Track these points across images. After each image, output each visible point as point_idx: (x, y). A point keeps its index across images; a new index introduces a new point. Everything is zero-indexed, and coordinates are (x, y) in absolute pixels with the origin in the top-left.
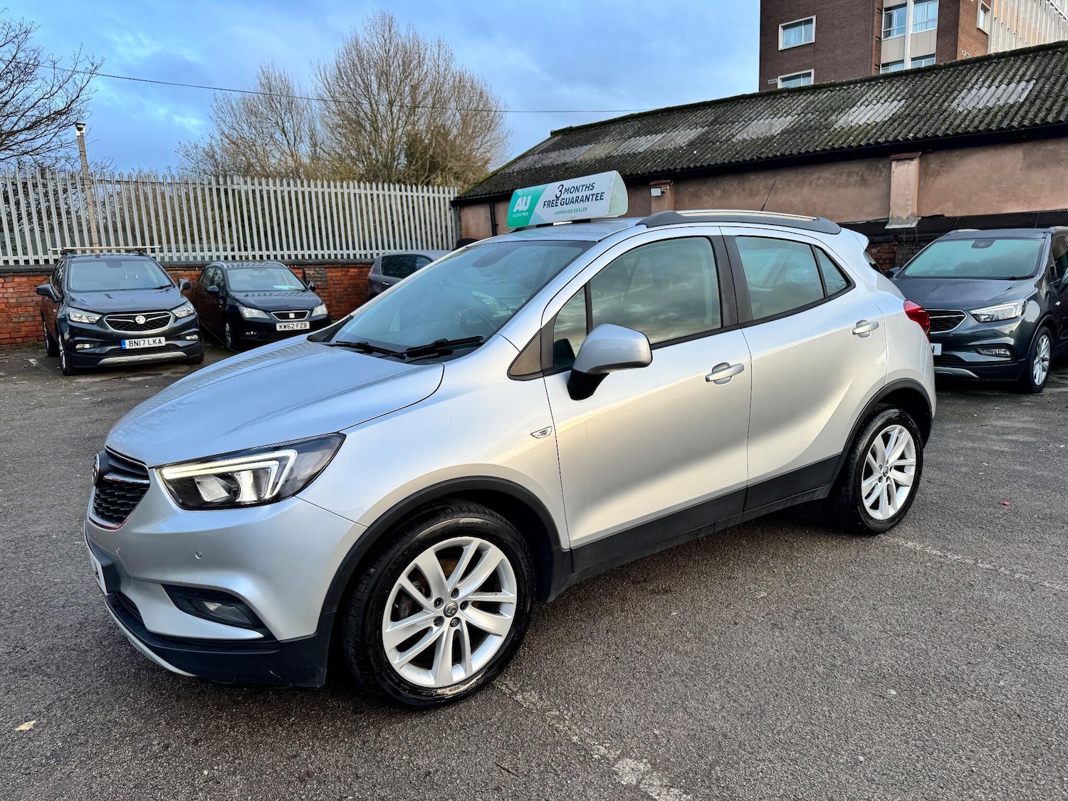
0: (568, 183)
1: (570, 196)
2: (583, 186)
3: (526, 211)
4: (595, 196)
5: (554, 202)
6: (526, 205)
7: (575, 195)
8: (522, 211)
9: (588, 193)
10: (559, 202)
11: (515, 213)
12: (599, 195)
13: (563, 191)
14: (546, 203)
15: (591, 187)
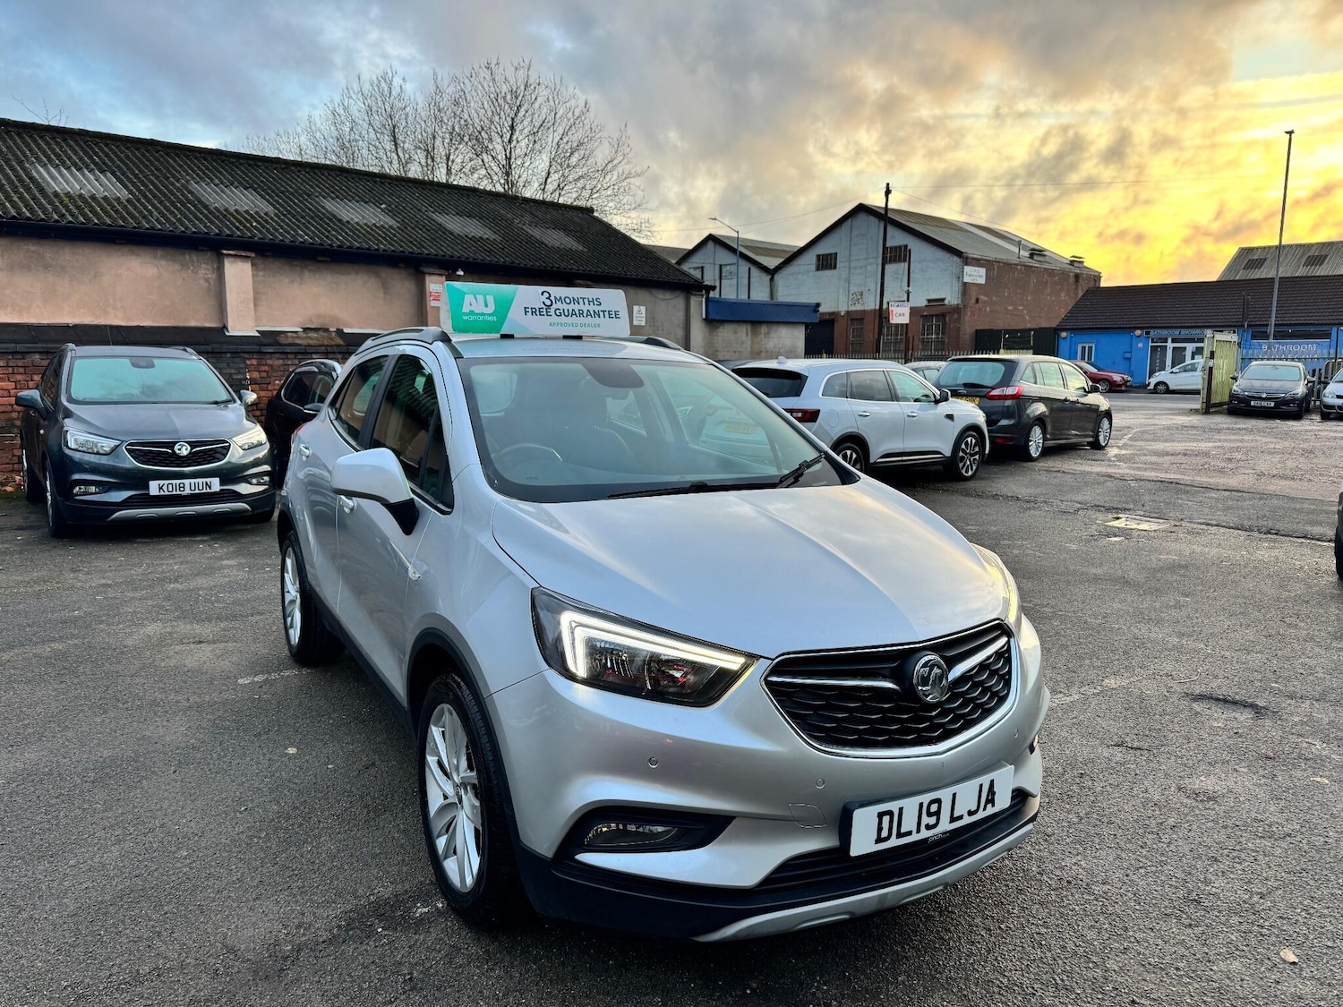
0: (557, 291)
1: (565, 307)
2: (583, 299)
3: (489, 315)
4: (606, 313)
5: (544, 310)
6: (486, 306)
7: (571, 307)
8: (482, 314)
9: (597, 308)
10: (552, 311)
11: (466, 314)
12: (613, 313)
13: (552, 298)
14: (530, 310)
15: (596, 303)
